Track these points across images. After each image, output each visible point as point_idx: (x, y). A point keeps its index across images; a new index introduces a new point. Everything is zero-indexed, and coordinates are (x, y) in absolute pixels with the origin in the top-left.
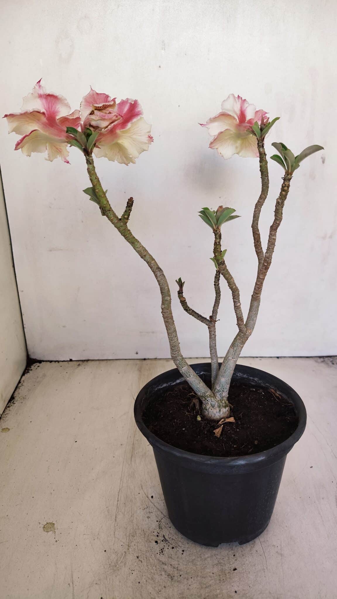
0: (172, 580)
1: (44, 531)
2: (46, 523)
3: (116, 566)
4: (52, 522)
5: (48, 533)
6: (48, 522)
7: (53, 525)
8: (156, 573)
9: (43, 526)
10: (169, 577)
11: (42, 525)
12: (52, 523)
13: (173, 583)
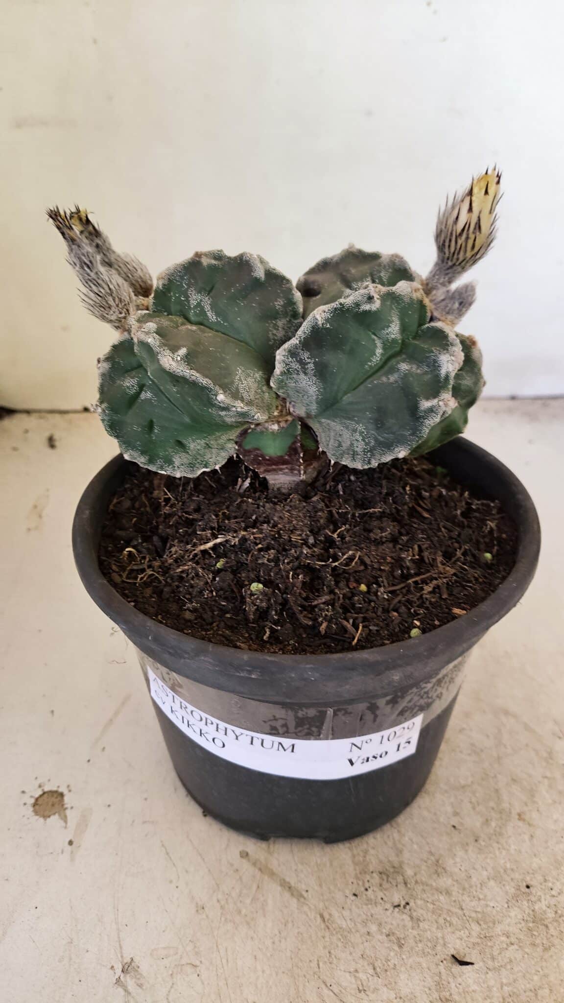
0: (401, 946)
1: (36, 813)
2: (40, 792)
3: (240, 912)
4: (55, 789)
5: (48, 820)
6: (46, 789)
7: (59, 798)
8: (353, 930)
9: (33, 801)
10: (392, 938)
11: (32, 797)
12: (56, 792)
13: (404, 957)
